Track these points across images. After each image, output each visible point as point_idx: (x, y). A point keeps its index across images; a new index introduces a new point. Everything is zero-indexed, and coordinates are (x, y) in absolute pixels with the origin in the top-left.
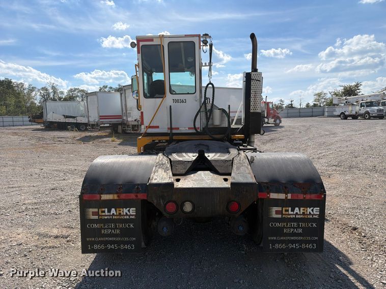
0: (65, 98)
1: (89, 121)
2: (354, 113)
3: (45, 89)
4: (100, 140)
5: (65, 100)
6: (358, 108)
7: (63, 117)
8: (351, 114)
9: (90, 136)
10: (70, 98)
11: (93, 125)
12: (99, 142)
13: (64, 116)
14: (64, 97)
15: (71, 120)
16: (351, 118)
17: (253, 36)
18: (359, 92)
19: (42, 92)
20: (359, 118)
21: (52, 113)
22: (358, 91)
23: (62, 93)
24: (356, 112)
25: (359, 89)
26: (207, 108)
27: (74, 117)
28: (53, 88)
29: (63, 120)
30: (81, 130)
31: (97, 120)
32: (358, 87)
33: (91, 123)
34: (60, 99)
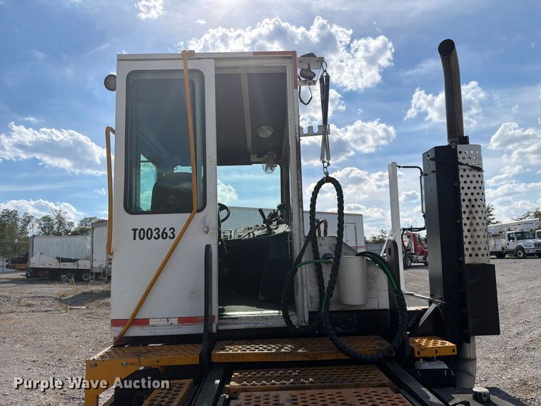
0: (74, 232)
1: (92, 267)
2: (499, 249)
3: (47, 219)
4: (101, 302)
5: (75, 234)
6: (504, 242)
7: (57, 260)
8: (496, 250)
9: (92, 293)
10: (81, 232)
11: (98, 274)
12: (98, 307)
13: (58, 258)
14: (73, 230)
15: (69, 266)
16: (495, 257)
17: (447, 49)
18: (493, 219)
19: (42, 222)
20: (507, 256)
21: (39, 254)
22: (491, 217)
23: (71, 224)
24: (503, 248)
25: (491, 215)
26: (320, 249)
27: (74, 261)
28: (59, 217)
29: (55, 265)
30: (83, 281)
31: (104, 266)
32: (489, 212)
33: (95, 271)
34: (67, 232)
